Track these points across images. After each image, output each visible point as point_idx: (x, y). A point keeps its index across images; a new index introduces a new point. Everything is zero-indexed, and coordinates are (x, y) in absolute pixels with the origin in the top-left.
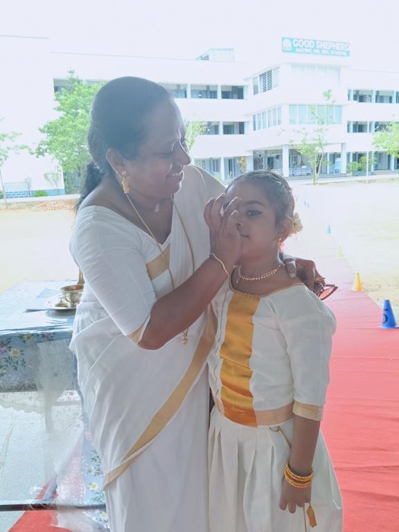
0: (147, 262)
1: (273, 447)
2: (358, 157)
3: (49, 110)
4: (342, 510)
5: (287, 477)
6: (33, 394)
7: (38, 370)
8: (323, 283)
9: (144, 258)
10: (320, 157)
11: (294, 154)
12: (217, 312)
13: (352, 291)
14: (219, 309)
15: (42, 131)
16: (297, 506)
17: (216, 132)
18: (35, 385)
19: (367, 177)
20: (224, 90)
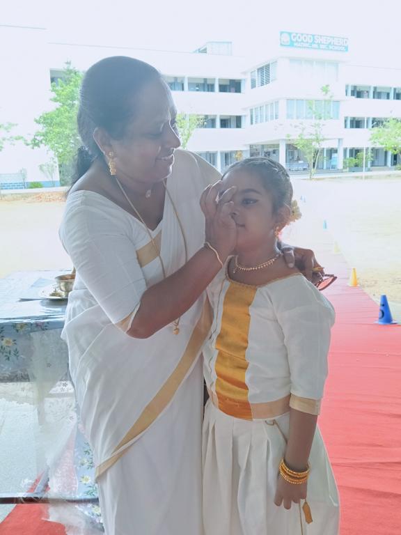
0: (138, 249)
1: (268, 442)
2: (355, 152)
3: (45, 100)
4: (338, 507)
5: (282, 473)
6: (25, 385)
7: (31, 360)
8: (322, 272)
9: (134, 245)
10: (316, 152)
11: (291, 148)
12: (213, 302)
13: (348, 286)
14: (216, 299)
15: (38, 122)
16: (293, 503)
17: (213, 125)
18: (28, 376)
19: (364, 173)
20: (222, 83)
